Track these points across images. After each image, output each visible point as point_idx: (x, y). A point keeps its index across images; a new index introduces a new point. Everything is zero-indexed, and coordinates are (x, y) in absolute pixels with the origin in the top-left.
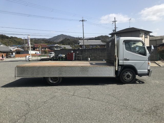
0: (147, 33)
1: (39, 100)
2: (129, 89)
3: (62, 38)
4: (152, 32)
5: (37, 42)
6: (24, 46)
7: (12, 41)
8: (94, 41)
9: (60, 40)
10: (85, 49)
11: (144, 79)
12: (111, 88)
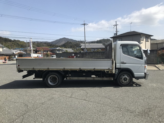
0: (148, 37)
1: (38, 102)
2: (125, 92)
3: (64, 41)
4: (153, 36)
5: (39, 45)
6: (26, 49)
7: (15, 45)
8: (95, 44)
9: (62, 43)
10: (87, 52)
11: (142, 82)
12: (108, 90)
